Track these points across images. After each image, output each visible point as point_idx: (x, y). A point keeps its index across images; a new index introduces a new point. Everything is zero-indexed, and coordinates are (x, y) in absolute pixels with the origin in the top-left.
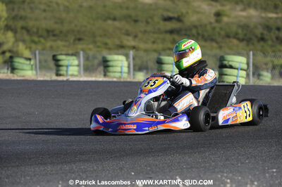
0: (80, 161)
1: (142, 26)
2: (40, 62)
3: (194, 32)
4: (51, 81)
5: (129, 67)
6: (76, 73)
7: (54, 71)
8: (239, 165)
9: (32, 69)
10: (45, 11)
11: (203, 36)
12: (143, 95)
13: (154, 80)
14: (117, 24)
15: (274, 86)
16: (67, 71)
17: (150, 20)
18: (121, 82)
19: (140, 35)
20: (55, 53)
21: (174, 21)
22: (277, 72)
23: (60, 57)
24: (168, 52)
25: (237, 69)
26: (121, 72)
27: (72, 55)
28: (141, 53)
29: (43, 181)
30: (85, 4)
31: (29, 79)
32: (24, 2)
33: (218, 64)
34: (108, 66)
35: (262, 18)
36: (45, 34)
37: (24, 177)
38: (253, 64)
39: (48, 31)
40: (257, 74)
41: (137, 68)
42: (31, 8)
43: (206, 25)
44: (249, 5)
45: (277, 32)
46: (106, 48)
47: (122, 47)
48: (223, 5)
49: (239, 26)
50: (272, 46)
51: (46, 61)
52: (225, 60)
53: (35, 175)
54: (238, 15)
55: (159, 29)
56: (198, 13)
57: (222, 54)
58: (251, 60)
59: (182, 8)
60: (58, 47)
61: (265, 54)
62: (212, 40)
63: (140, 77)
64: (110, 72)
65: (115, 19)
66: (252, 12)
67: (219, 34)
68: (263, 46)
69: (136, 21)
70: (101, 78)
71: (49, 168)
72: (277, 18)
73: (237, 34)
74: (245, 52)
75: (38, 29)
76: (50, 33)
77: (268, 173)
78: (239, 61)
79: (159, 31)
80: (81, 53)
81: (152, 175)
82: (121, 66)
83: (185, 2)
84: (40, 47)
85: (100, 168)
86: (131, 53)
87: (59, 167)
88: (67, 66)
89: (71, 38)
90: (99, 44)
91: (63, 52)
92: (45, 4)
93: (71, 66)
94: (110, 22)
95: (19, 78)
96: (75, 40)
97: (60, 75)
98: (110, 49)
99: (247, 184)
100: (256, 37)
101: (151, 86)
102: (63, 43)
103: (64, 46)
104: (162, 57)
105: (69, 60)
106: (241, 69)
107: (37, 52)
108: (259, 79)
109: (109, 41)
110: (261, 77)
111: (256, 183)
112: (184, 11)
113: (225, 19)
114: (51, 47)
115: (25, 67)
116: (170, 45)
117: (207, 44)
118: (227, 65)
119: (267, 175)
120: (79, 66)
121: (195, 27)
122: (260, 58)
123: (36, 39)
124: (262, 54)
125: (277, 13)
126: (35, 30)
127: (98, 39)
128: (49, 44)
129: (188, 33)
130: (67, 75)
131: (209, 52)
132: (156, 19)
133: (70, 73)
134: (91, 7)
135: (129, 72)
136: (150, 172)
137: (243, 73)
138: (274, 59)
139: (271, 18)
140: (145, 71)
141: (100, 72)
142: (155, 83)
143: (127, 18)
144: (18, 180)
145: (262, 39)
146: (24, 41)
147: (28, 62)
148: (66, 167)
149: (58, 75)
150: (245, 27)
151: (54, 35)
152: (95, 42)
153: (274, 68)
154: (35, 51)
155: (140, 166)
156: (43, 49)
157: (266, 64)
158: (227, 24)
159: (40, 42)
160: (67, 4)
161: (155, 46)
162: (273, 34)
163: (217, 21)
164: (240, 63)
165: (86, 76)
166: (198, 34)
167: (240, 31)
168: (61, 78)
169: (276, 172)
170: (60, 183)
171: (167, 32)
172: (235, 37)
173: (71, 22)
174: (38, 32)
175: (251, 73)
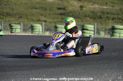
0: (21, 70)
1: (48, 12)
2: (4, 27)
3: (71, 14)
4: (9, 35)
5: (42, 29)
6: (19, 32)
7: (10, 31)
8: (91, 72)
10: (6, 5)
11: (75, 16)
12: (54, 41)
13: (58, 34)
14: (37, 10)
15: (106, 38)
16: (15, 31)
17: (52, 9)
18: (39, 36)
19: (47, 15)
20: (10, 23)
21: (62, 9)
22: (107, 32)
23: (12, 25)
24: (59, 23)
25: (90, 30)
26: (39, 32)
27: (18, 24)
28: (48, 23)
29: (5, 79)
30: (23, 2)
33: (81, 28)
34: (34, 29)
35: (100, 8)
36: (6, 15)
38: (97, 29)
39: (7, 14)
40: (98, 33)
41: (46, 30)
43: (76, 11)
44: (95, 3)
45: (107, 15)
46: (32, 21)
47: (39, 21)
48: (83, 3)
49: (90, 12)
50: (105, 21)
54: (90, 7)
56: (72, 6)
57: (83, 24)
58: (96, 27)
59: (66, 4)
60: (11, 21)
61: (102, 24)
62: (79, 18)
64: (34, 31)
65: (36, 9)
66: (96, 6)
67: (82, 15)
68: (101, 21)
69: (45, 9)
70: (30, 34)
71: (8, 73)
72: (107, 9)
73: (89, 15)
74: (93, 23)
75: (3, 12)
76: (8, 14)
77: (103, 75)
78: (90, 27)
79: (56, 14)
80: (22, 23)
81: (53, 76)
82: (39, 29)
83: (67, 1)
84: (3, 20)
86: (44, 23)
87: (12, 72)
88: (16, 29)
89: (17, 17)
90: (29, 19)
91: (14, 23)
92: (6, 2)
93: (17, 29)
94: (34, 10)
96: (19, 18)
97: (13, 33)
98: (34, 21)
99: (94, 80)
100: (98, 16)
101: (57, 37)
102: (14, 19)
103: (14, 20)
104: (57, 25)
105: (16, 26)
106: (92, 31)
107: (2, 23)
108: (99, 35)
109: (33, 18)
110: (100, 34)
111: (98, 80)
113: (84, 9)
114: (8, 21)
116: (60, 20)
117: (77, 20)
118: (85, 29)
119: (103, 76)
120: (20, 29)
121: (71, 12)
122: (100, 26)
123: (2, 17)
124: (100, 24)
125: (107, 6)
126: (2, 13)
127: (29, 17)
128: (7, 19)
129: (68, 15)
130: (15, 33)
132: (54, 9)
133: (17, 32)
134: (26, 3)
135: (42, 32)
136: (52, 75)
137: (92, 32)
138: (106, 26)
139: (104, 9)
140: (49, 31)
141: (30, 31)
142: (58, 36)
143: (42, 8)
145: (100, 18)
148: (15, 73)
149: (11, 32)
150: (93, 12)
151: (10, 15)
152: (27, 18)
153: (106, 30)
154: (2, 22)
155: (48, 72)
156: (5, 21)
157: (102, 28)
158: (85, 11)
159: (3, 18)
160: (15, 2)
161: (54, 20)
162: (105, 15)
163: (81, 10)
164: (91, 28)
165: (23, 33)
166: (73, 15)
167: (91, 14)
168: (13, 34)
169: (107, 75)
170: (13, 79)
171: (59, 14)
172: (88, 17)
173: (17, 10)
174: (3, 14)
175: (96, 32)
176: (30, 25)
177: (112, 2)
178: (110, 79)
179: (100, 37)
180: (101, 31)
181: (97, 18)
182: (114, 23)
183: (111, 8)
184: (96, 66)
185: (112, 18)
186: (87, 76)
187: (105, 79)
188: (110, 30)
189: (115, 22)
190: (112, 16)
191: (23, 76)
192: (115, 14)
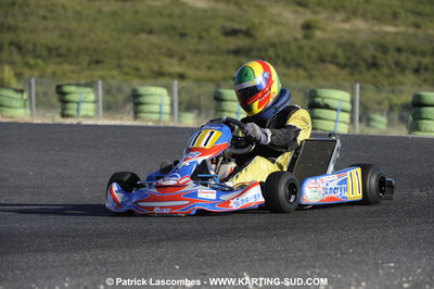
0: (97, 247)
1: (192, 43)
2: (37, 95)
3: (271, 52)
4: (55, 125)
5: (172, 105)
6: (91, 113)
7: (59, 110)
8: (339, 256)
9: (24, 107)
10: (45, 18)
11: (284, 60)
14: (154, 39)
15: (392, 137)
16: (78, 110)
17: (204, 34)
18: (160, 128)
19: (189, 57)
20: (60, 83)
21: (240, 36)
22: (395, 115)
23: (67, 89)
25: (336, 110)
26: (160, 113)
27: (86, 85)
28: (190, 84)
29: (40, 278)
30: (106, 9)
31: (20, 121)
32: (14, 4)
33: (307, 102)
34: (141, 103)
35: (374, 32)
36: (45, 53)
37: (13, 271)
38: (361, 103)
39: (49, 49)
40: (366, 118)
41: (183, 107)
42: (25, 14)
43: (289, 43)
44: (353, 13)
45: (396, 55)
46: (137, 76)
47: (161, 74)
48: (315, 13)
49: (339, 45)
50: (388, 76)
51: (45, 94)
52: (317, 97)
53: (28, 269)
54: (336, 28)
55: (218, 48)
56: (277, 24)
57: (309, 85)
58: (358, 98)
59: (253, 16)
60: (64, 74)
61: (378, 88)
62: (299, 65)
63: (189, 120)
64: (140, 112)
65: (151, 32)
66: (360, 24)
67: (309, 56)
68: (374, 76)
69: (183, 35)
70: (128, 121)
71: (50, 257)
72: (397, 33)
73: (335, 56)
74: (348, 85)
75: (35, 45)
76: (53, 52)
77: (382, 268)
78: (339, 97)
79: (218, 51)
80: (100, 82)
81: (207, 269)
82: (159, 103)
83: (258, 7)
84: (36, 74)
85: (127, 259)
86: (176, 84)
87: (65, 255)
88: (78, 103)
89: (85, 60)
90: (126, 69)
91: (72, 82)
92: (46, 7)
93: (84, 102)
94: (143, 36)
95: (5, 120)
96: (90, 63)
97: (68, 116)
98: (143, 77)
99: (350, 285)
100: (365, 61)
102: (73, 67)
103: (73, 72)
104: (223, 91)
105: (81, 93)
106: (343, 111)
107: (33, 81)
108: (368, 125)
109: (142, 65)
110: (373, 124)
111: (364, 284)
112: (256, 21)
113: (318, 34)
114: (54, 73)
115: (14, 103)
117: (291, 71)
118: (322, 103)
119: (381, 272)
120: (95, 102)
121: (273, 45)
122: (371, 94)
123: (31, 61)
124: (374, 88)
125: (396, 25)
126: (30, 47)
127: (125, 61)
128: (50, 69)
129: (263, 54)
130: (78, 117)
131: (293, 84)
132: (214, 32)
133: (82, 113)
134: (114, 13)
135: (172, 113)
136: (204, 266)
137: (346, 117)
138: (392, 96)
139: (387, 33)
140: (196, 111)
141: (128, 113)
143: (170, 30)
144: (3, 276)
145: (374, 65)
146: (12, 64)
147: (19, 96)
148: (77, 257)
149: (64, 115)
150: (349, 46)
151: (59, 56)
152: (120, 67)
153: (391, 109)
154: (30, 79)
155: (189, 256)
156: (42, 76)
157: (379, 103)
158: (321, 41)
159: (37, 65)
160: (79, 8)
161: (211, 74)
162: (392, 57)
163: (306, 37)
164: (341, 101)
165: (107, 118)
166: (277, 56)
167: (340, 52)
168: (68, 121)
169: (394, 268)
170: (67, 279)
171: (230, 52)
172: (332, 62)
173: (84, 36)
174: (34, 51)
175: (357, 117)
176: (127, 91)
177: (414, 12)
178: (404, 279)
179: (372, 132)
180: (375, 112)
181: (363, 66)
182: (420, 86)
183: (412, 30)
184: (355, 234)
185: (415, 65)
186: (326, 271)
187: (388, 283)
188: (405, 107)
189: (425, 81)
190: (414, 61)
191: (104, 270)
192: (423, 54)
